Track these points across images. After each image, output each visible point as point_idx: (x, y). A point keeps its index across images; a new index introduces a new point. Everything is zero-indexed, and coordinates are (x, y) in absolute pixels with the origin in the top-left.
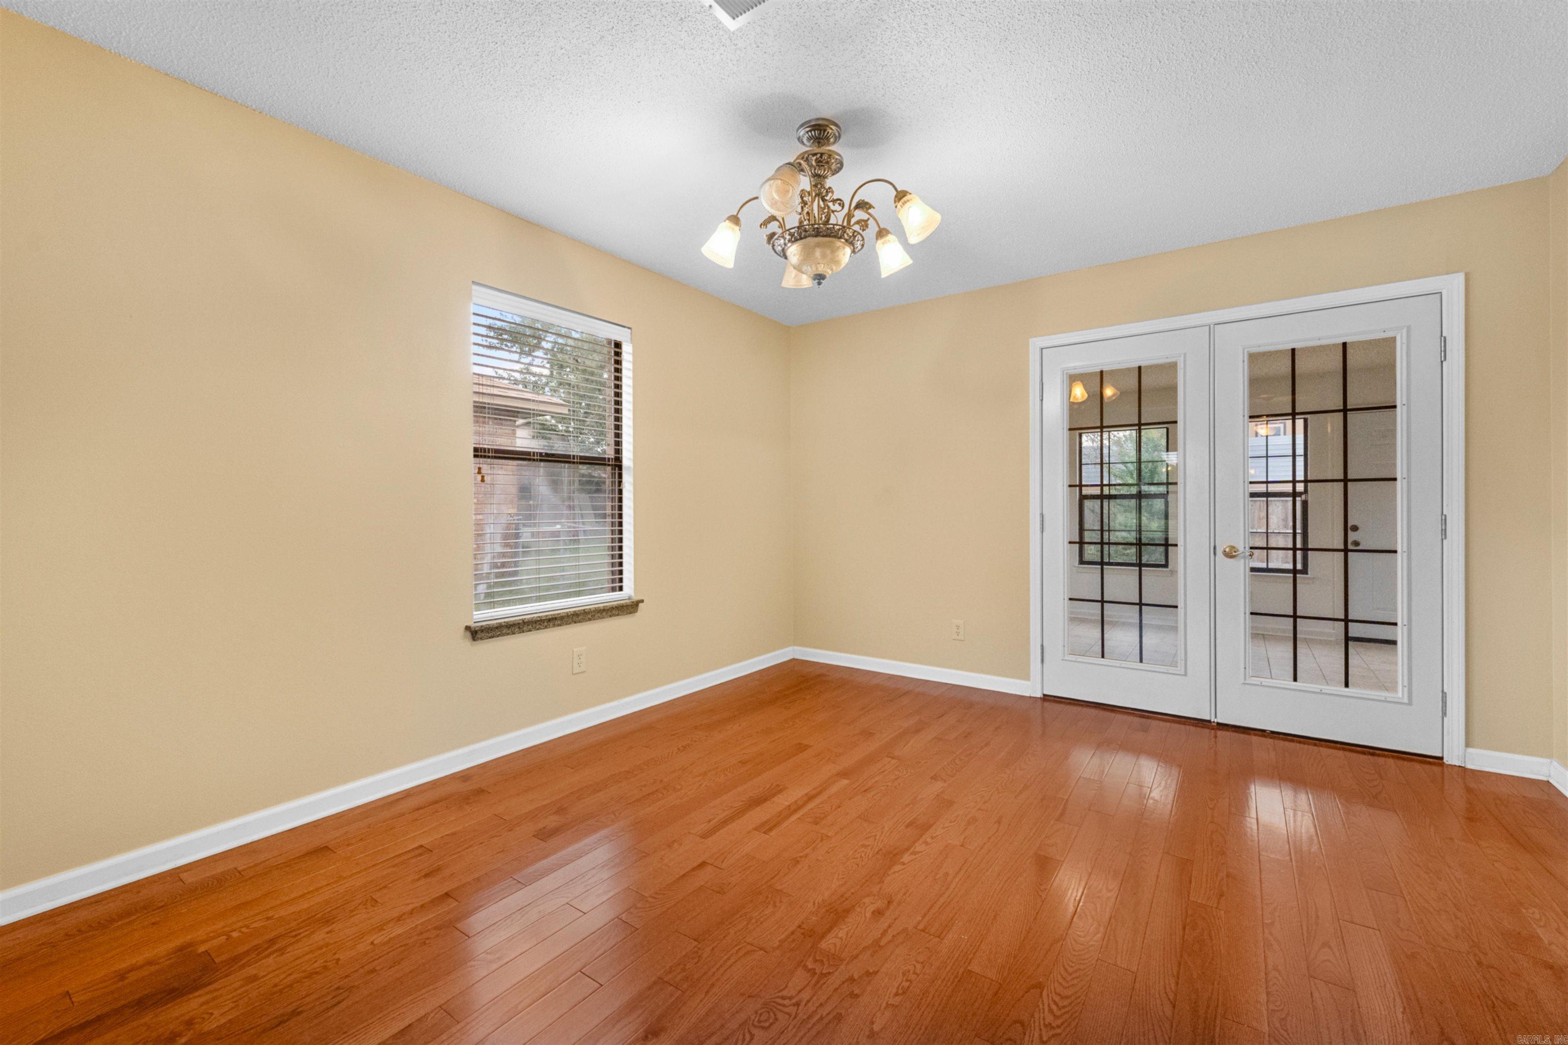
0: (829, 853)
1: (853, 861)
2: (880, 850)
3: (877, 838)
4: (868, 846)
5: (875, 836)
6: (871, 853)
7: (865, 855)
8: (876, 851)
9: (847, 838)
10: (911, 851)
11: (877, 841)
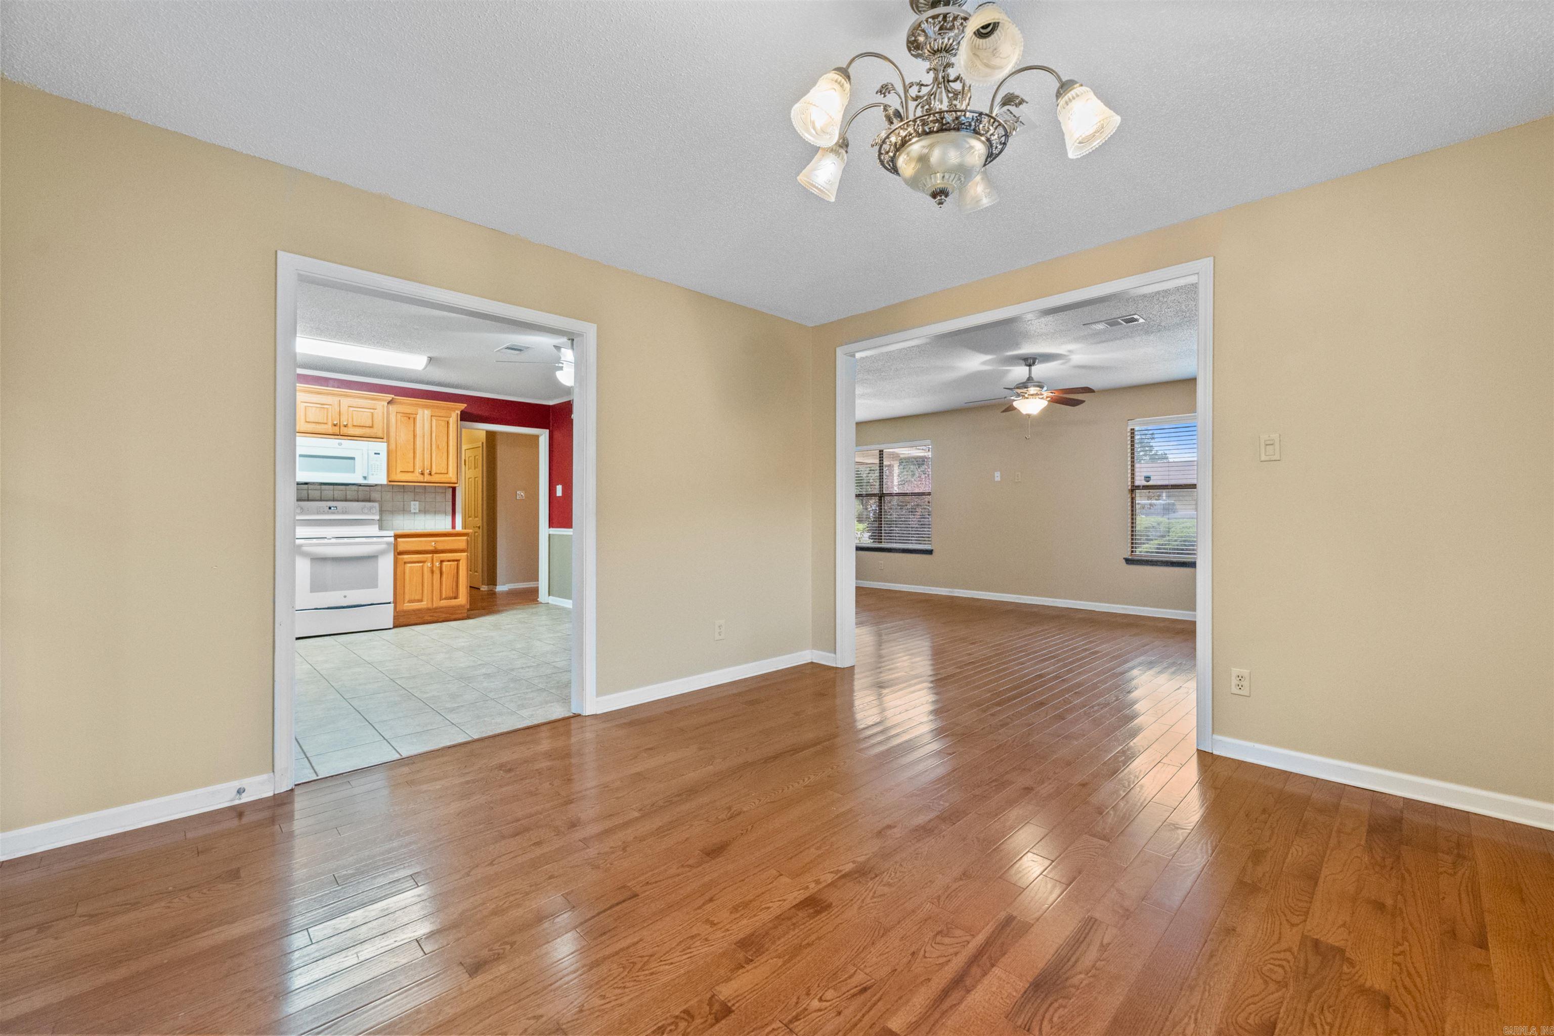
0: (930, 881)
1: (905, 870)
2: (871, 879)
3: (871, 894)
4: (884, 885)
5: (873, 897)
6: (884, 875)
7: (891, 874)
8: (878, 878)
9: (908, 897)
10: (839, 875)
11: (873, 890)
